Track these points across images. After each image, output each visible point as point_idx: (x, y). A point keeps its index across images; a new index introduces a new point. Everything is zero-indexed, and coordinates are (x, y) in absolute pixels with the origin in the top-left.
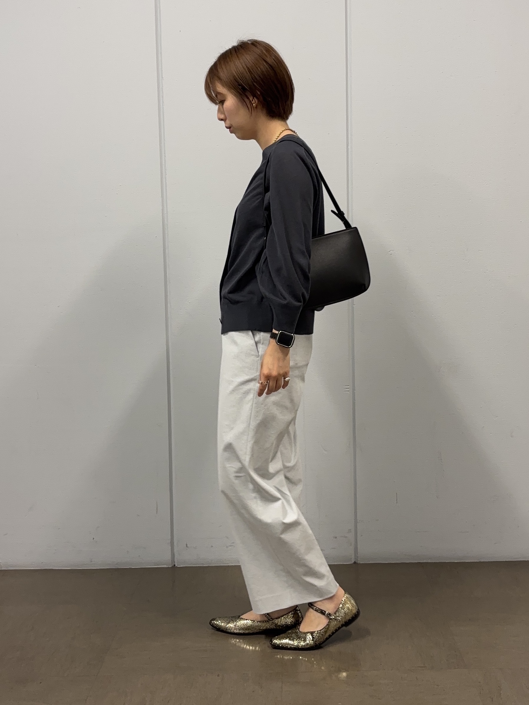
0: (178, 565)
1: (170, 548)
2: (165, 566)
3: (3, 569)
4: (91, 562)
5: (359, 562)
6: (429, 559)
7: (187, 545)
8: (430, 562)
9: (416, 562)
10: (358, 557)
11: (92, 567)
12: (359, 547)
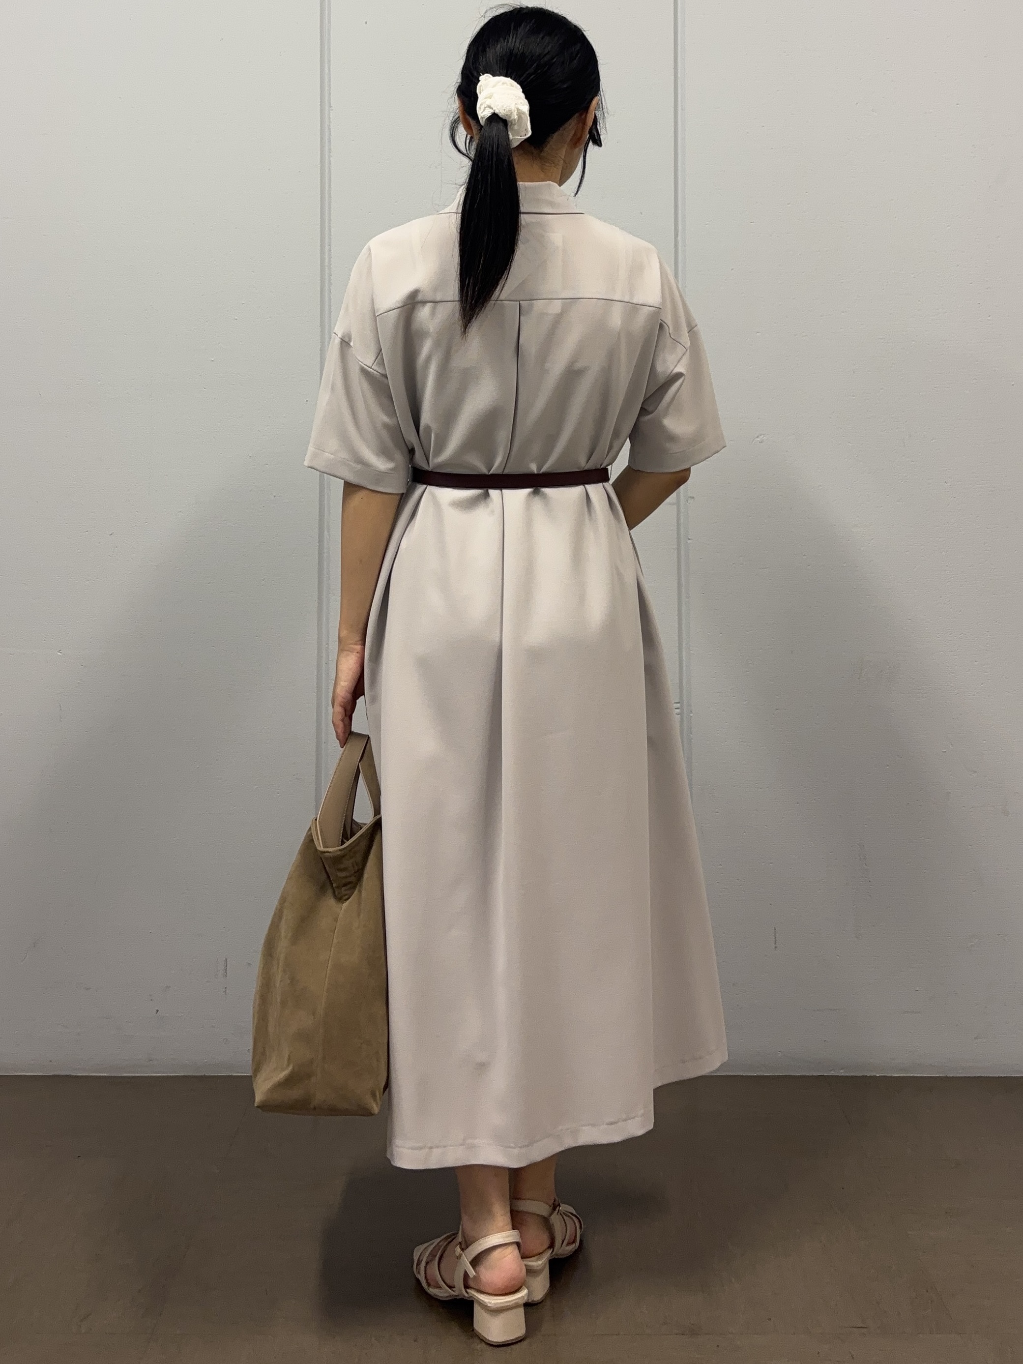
4: (150, 1060)
8: (843, 1074)
11: (154, 1072)
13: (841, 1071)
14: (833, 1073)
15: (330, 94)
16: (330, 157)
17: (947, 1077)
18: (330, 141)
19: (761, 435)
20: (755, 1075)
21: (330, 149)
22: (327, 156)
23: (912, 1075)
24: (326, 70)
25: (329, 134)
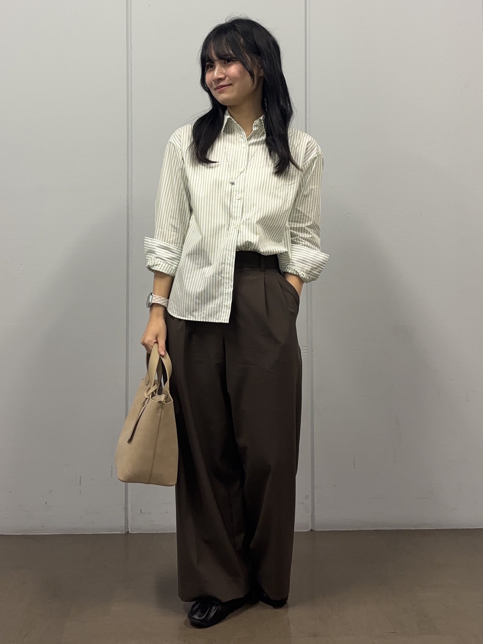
0: (131, 531)
1: (124, 513)
2: (119, 532)
4: (44, 527)
5: (315, 530)
6: (387, 526)
7: (141, 510)
8: (387, 529)
9: (373, 529)
11: (44, 533)
12: (316, 514)
13: (387, 528)
14: (382, 529)
15: (131, 41)
16: (131, 73)
17: (438, 530)
18: (131, 65)
19: (347, 214)
21: (131, 70)
22: (130, 73)
23: (420, 529)
24: (129, 30)
25: (131, 62)
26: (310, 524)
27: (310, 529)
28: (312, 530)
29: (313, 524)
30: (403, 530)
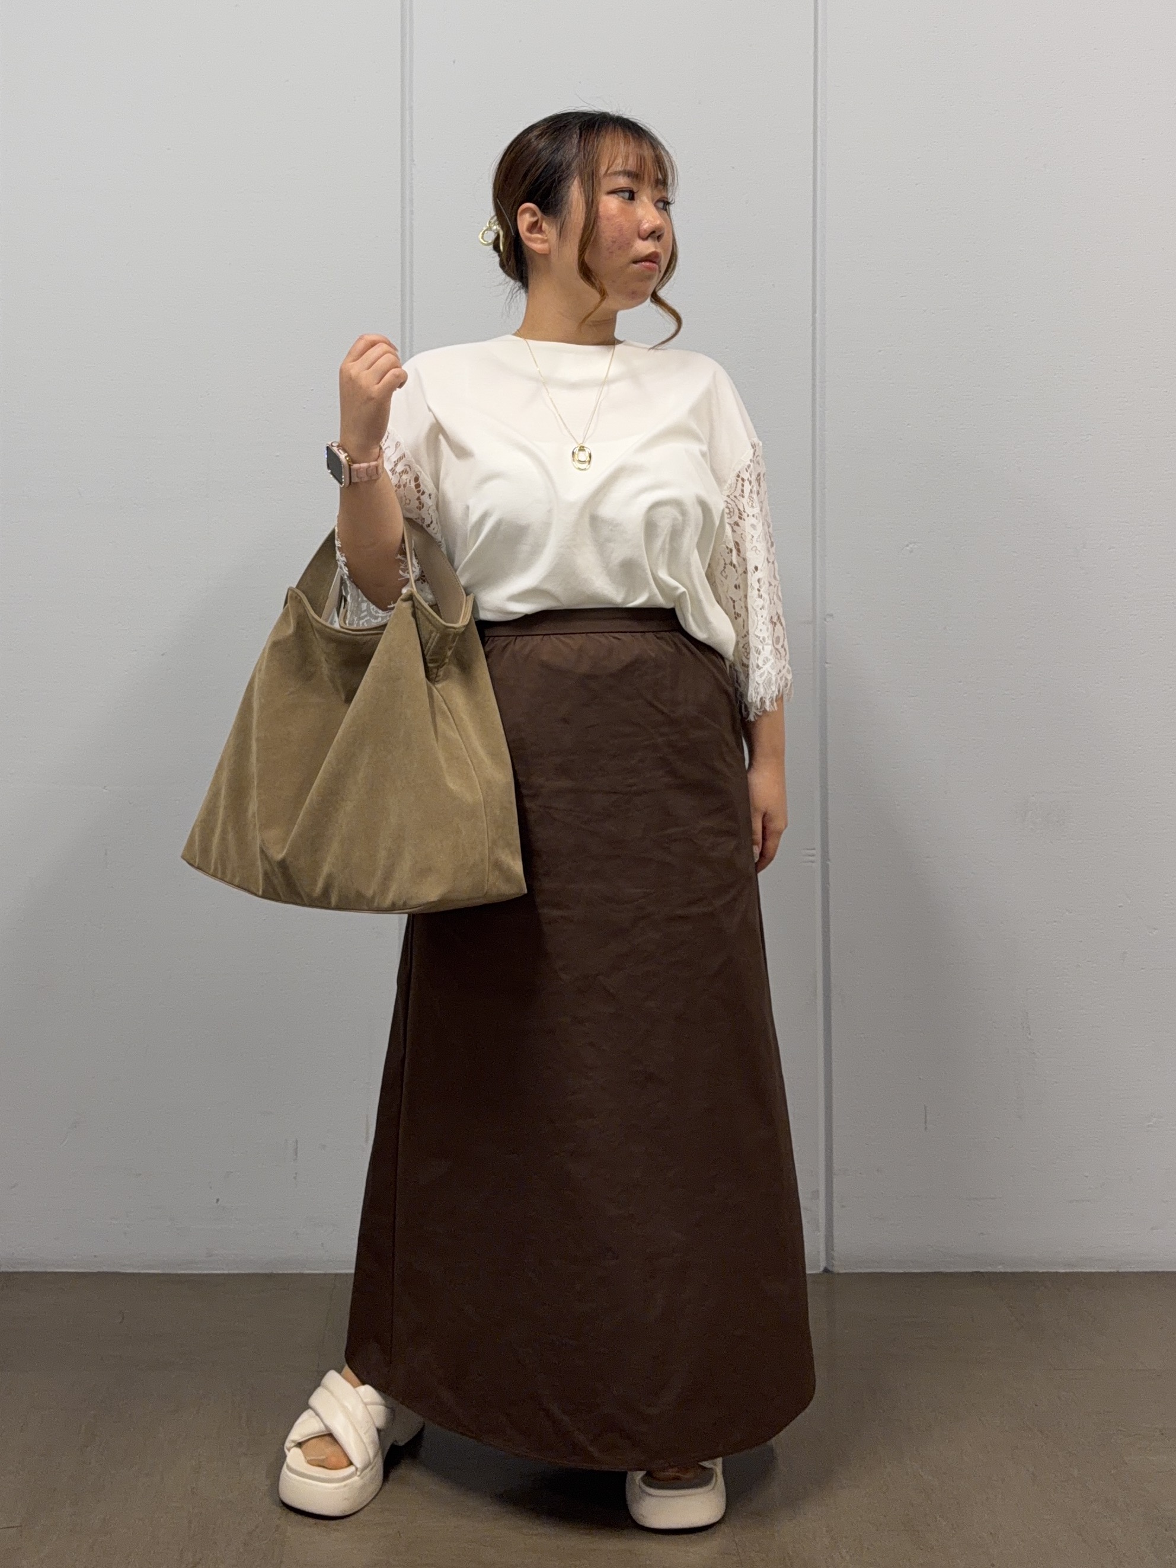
3: (3, 1269)
4: (210, 1256)
5: (836, 1270)
6: (1000, 1264)
8: (1002, 1270)
10: (833, 1258)
11: (214, 1270)
12: (836, 1234)
13: (1000, 1267)
14: (990, 1269)
15: (412, 146)
16: (412, 219)
17: (1118, 1272)
18: (411, 200)
19: (911, 543)
20: (902, 1271)
21: (412, 212)
22: (408, 219)
23: (1080, 1270)
24: (408, 118)
25: (412, 193)
26: (823, 1255)
27: (822, 1269)
28: (826, 1270)
29: (829, 1256)
30: (1037, 1273)
